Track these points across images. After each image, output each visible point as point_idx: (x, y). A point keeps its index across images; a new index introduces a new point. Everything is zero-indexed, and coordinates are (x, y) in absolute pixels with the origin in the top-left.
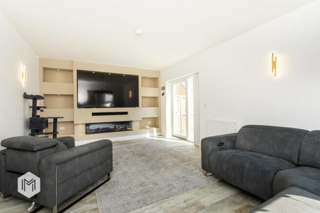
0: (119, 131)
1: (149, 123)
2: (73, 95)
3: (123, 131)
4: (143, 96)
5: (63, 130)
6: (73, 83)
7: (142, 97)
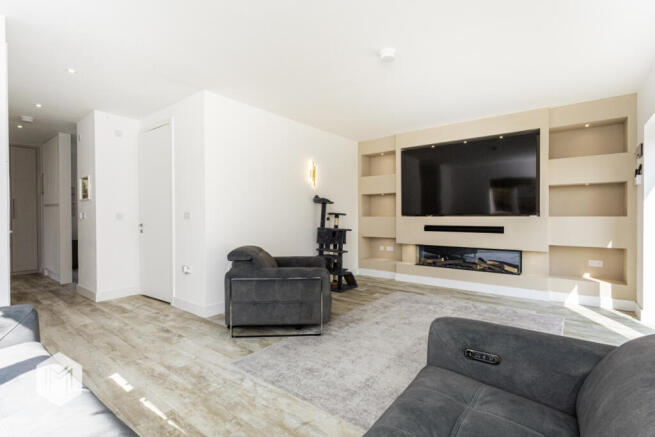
0: (483, 270)
1: (596, 263)
2: (394, 194)
3: (494, 271)
4: (555, 183)
5: (390, 252)
6: (395, 172)
7: (551, 187)
